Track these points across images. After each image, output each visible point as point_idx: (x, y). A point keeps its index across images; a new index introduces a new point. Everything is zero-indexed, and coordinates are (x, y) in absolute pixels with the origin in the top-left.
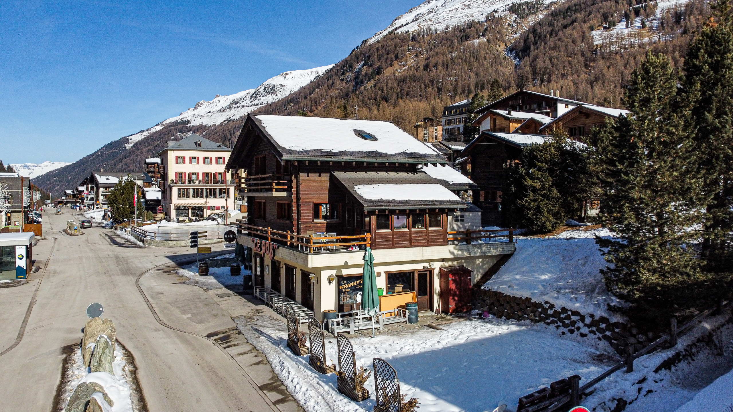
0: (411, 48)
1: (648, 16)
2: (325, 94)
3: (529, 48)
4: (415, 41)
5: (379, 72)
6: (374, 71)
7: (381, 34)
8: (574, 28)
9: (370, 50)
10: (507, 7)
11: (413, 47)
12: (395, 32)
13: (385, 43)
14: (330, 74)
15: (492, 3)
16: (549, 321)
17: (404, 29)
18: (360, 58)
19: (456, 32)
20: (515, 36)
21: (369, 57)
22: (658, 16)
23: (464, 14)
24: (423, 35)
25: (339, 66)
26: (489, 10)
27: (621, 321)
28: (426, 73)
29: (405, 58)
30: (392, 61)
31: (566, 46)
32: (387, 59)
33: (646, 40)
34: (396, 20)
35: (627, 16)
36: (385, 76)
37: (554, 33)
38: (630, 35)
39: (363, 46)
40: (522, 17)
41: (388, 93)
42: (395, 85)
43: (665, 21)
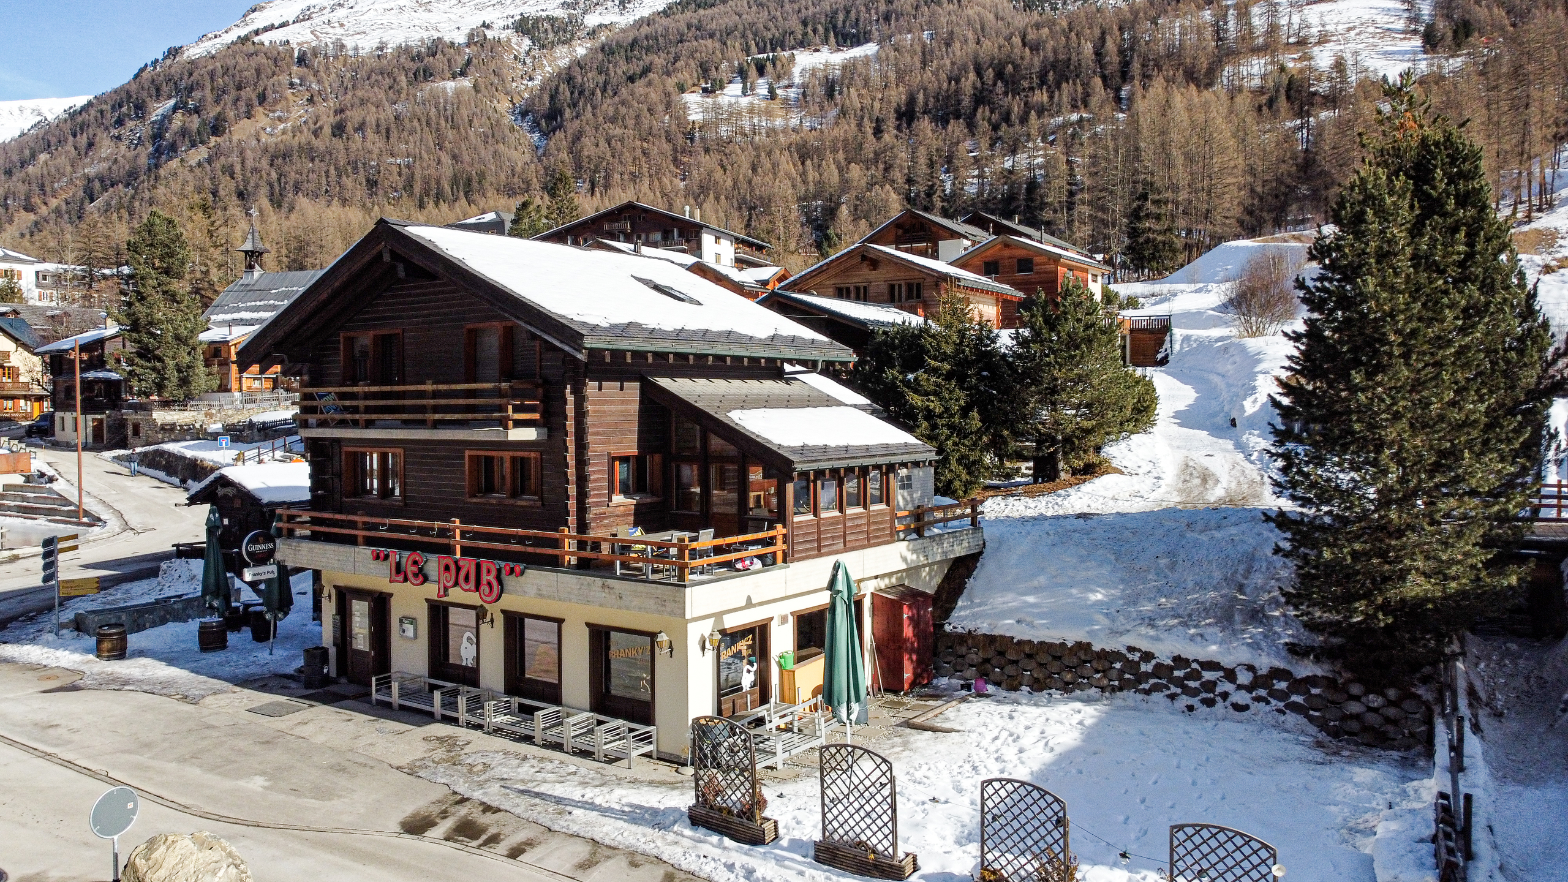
0: (296, 81)
1: (779, 77)
2: (69, 169)
3: (561, 113)
4: (306, 66)
5: (217, 128)
6: (204, 123)
7: (218, 40)
8: (650, 84)
9: (191, 74)
10: (511, 20)
11: (301, 79)
12: (256, 39)
13: (230, 62)
14: (79, 119)
15: (479, 8)
16: (1147, 686)
17: (277, 36)
18: (165, 89)
19: (402, 60)
20: (530, 84)
21: (190, 89)
22: (797, 80)
23: (417, 22)
24: (326, 56)
25: (106, 102)
26: (474, 21)
27: (1319, 672)
28: (339, 144)
29: (284, 103)
30: (250, 106)
31: (637, 117)
32: (238, 99)
33: (778, 122)
34: (254, 11)
35: (742, 73)
36: (235, 139)
37: (609, 87)
38: (751, 111)
39: (168, 62)
40: (543, 47)
41: (246, 181)
42: (265, 163)
43: (809, 92)
